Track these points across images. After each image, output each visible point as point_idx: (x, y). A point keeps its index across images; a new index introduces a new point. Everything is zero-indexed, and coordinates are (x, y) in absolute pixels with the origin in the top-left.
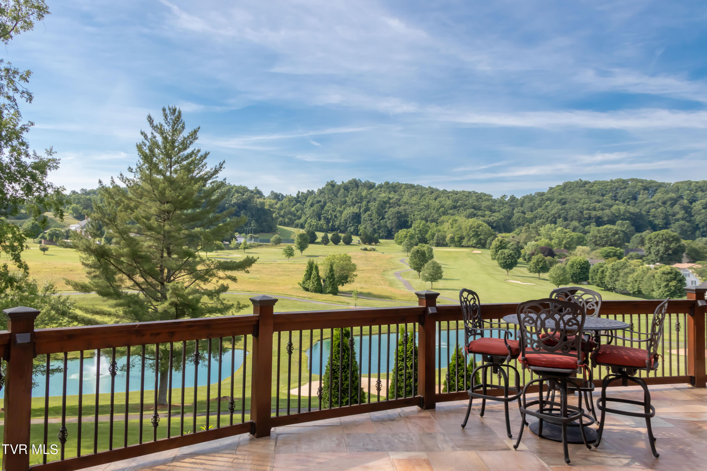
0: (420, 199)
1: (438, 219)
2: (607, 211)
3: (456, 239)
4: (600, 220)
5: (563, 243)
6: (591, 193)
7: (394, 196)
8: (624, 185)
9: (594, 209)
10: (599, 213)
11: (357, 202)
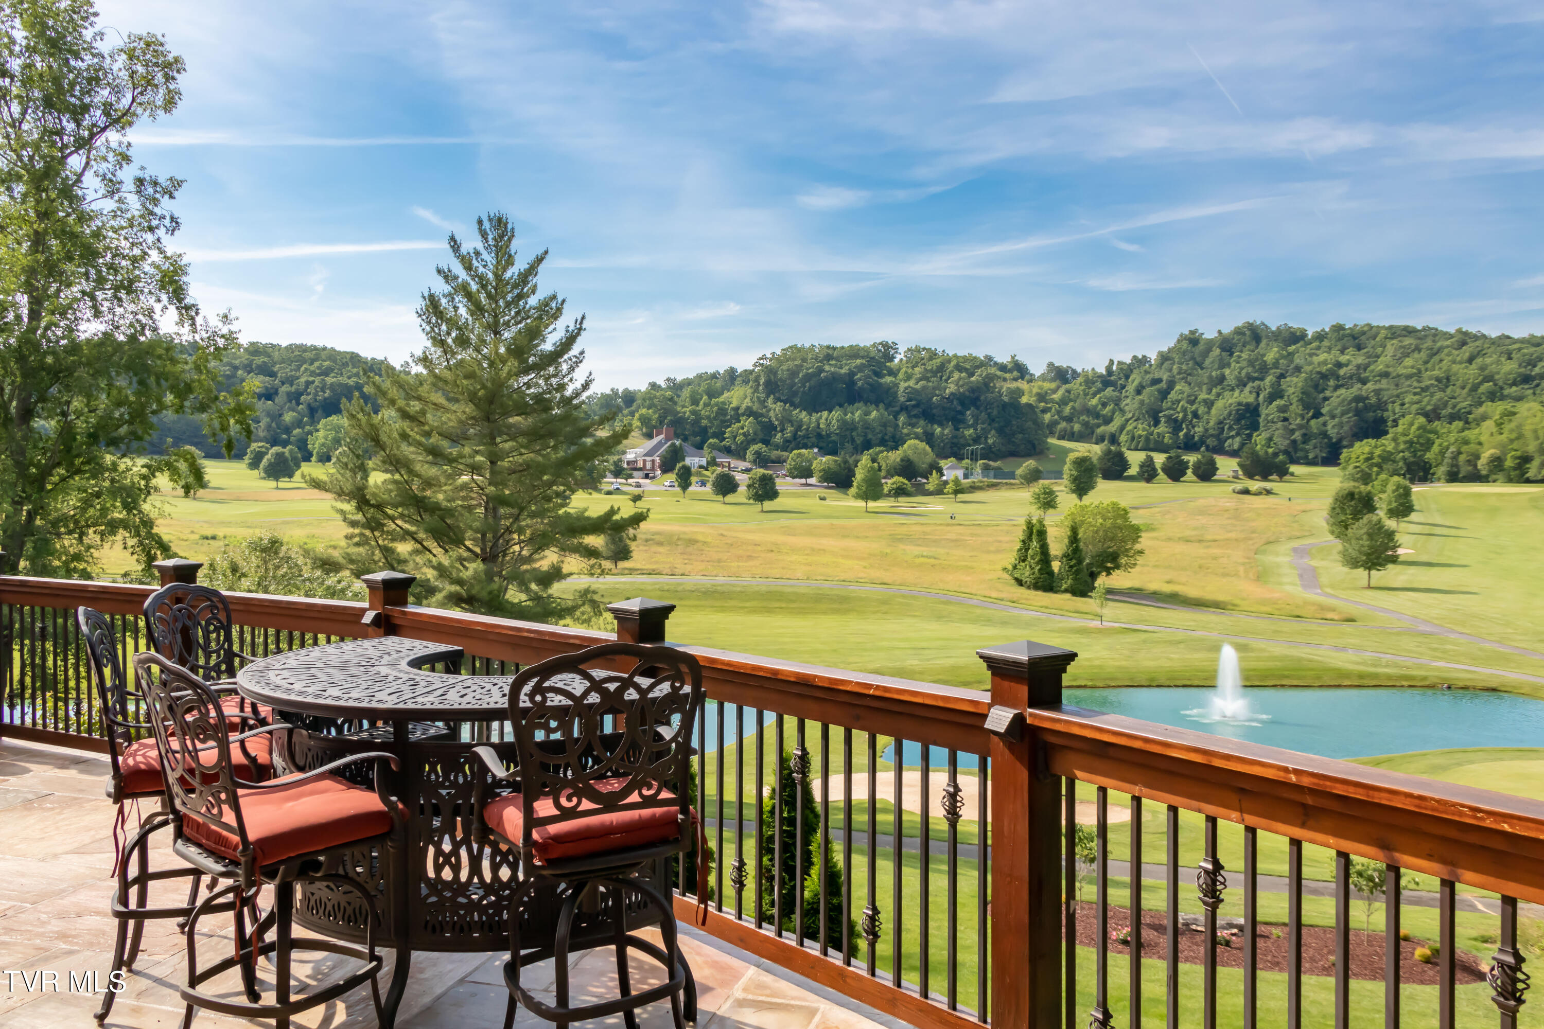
3: (1509, 463)
7: (1353, 358)
11: (1251, 379)
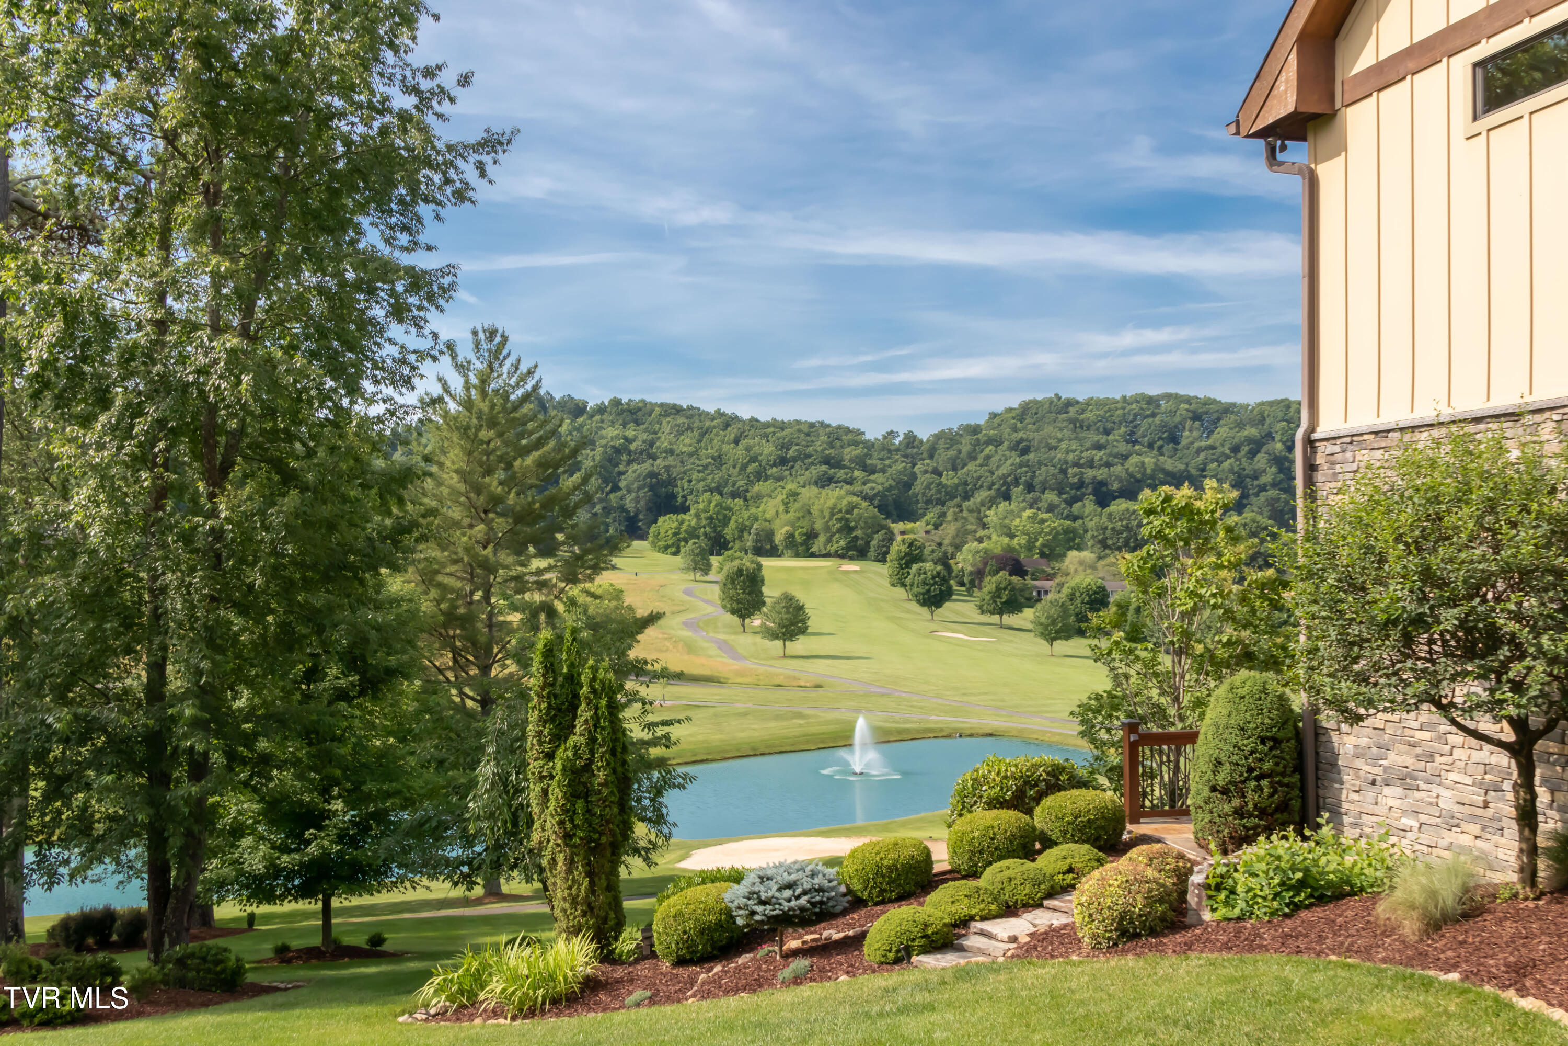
0: (699, 441)
1: (747, 491)
2: (1118, 469)
3: (799, 539)
4: (1104, 489)
5: (1038, 544)
6: (1081, 427)
7: (638, 436)
8: (1151, 407)
9: (1091, 464)
10: (1101, 474)
